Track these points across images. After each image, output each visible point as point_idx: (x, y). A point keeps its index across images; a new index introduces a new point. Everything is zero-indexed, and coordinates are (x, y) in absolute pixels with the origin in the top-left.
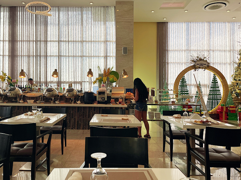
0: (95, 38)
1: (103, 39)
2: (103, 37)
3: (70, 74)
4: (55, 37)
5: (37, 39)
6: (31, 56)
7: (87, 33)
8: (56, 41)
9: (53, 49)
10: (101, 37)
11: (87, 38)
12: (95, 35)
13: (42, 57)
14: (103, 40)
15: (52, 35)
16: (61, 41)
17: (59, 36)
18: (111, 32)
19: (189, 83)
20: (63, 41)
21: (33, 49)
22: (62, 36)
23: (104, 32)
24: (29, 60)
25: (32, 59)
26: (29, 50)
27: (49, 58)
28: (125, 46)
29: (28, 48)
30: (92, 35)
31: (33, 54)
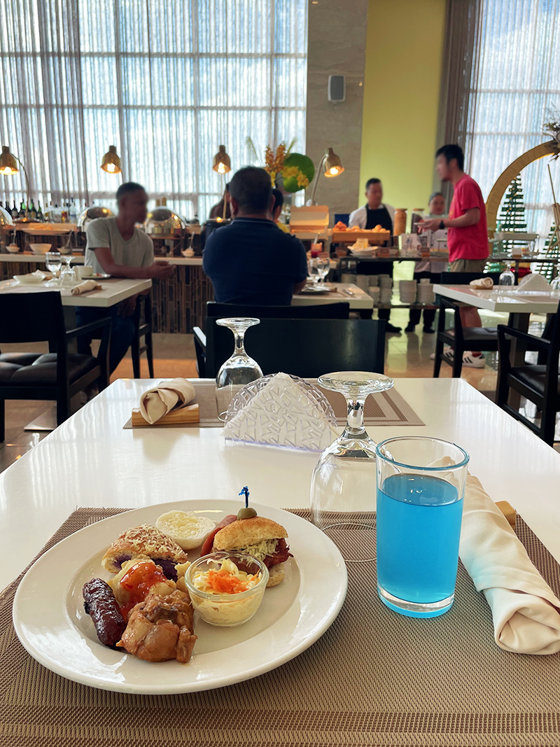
0: (238, 43)
1: (263, 48)
2: (264, 40)
3: (161, 168)
4: (104, 38)
5: (47, 47)
6: (31, 106)
7: (213, 24)
8: (109, 54)
9: (102, 82)
10: (257, 38)
11: (213, 42)
12: (238, 33)
13: (66, 111)
14: (264, 52)
15: (95, 33)
16: (126, 54)
17: (117, 35)
18: (293, 23)
19: (533, 202)
20: (133, 55)
21: (36, 84)
22: (128, 36)
23: (269, 21)
24: (26, 118)
25: (34, 117)
26: (24, 86)
27: (91, 115)
28: (338, 73)
29: (21, 81)
30: (230, 32)
31: (37, 99)
